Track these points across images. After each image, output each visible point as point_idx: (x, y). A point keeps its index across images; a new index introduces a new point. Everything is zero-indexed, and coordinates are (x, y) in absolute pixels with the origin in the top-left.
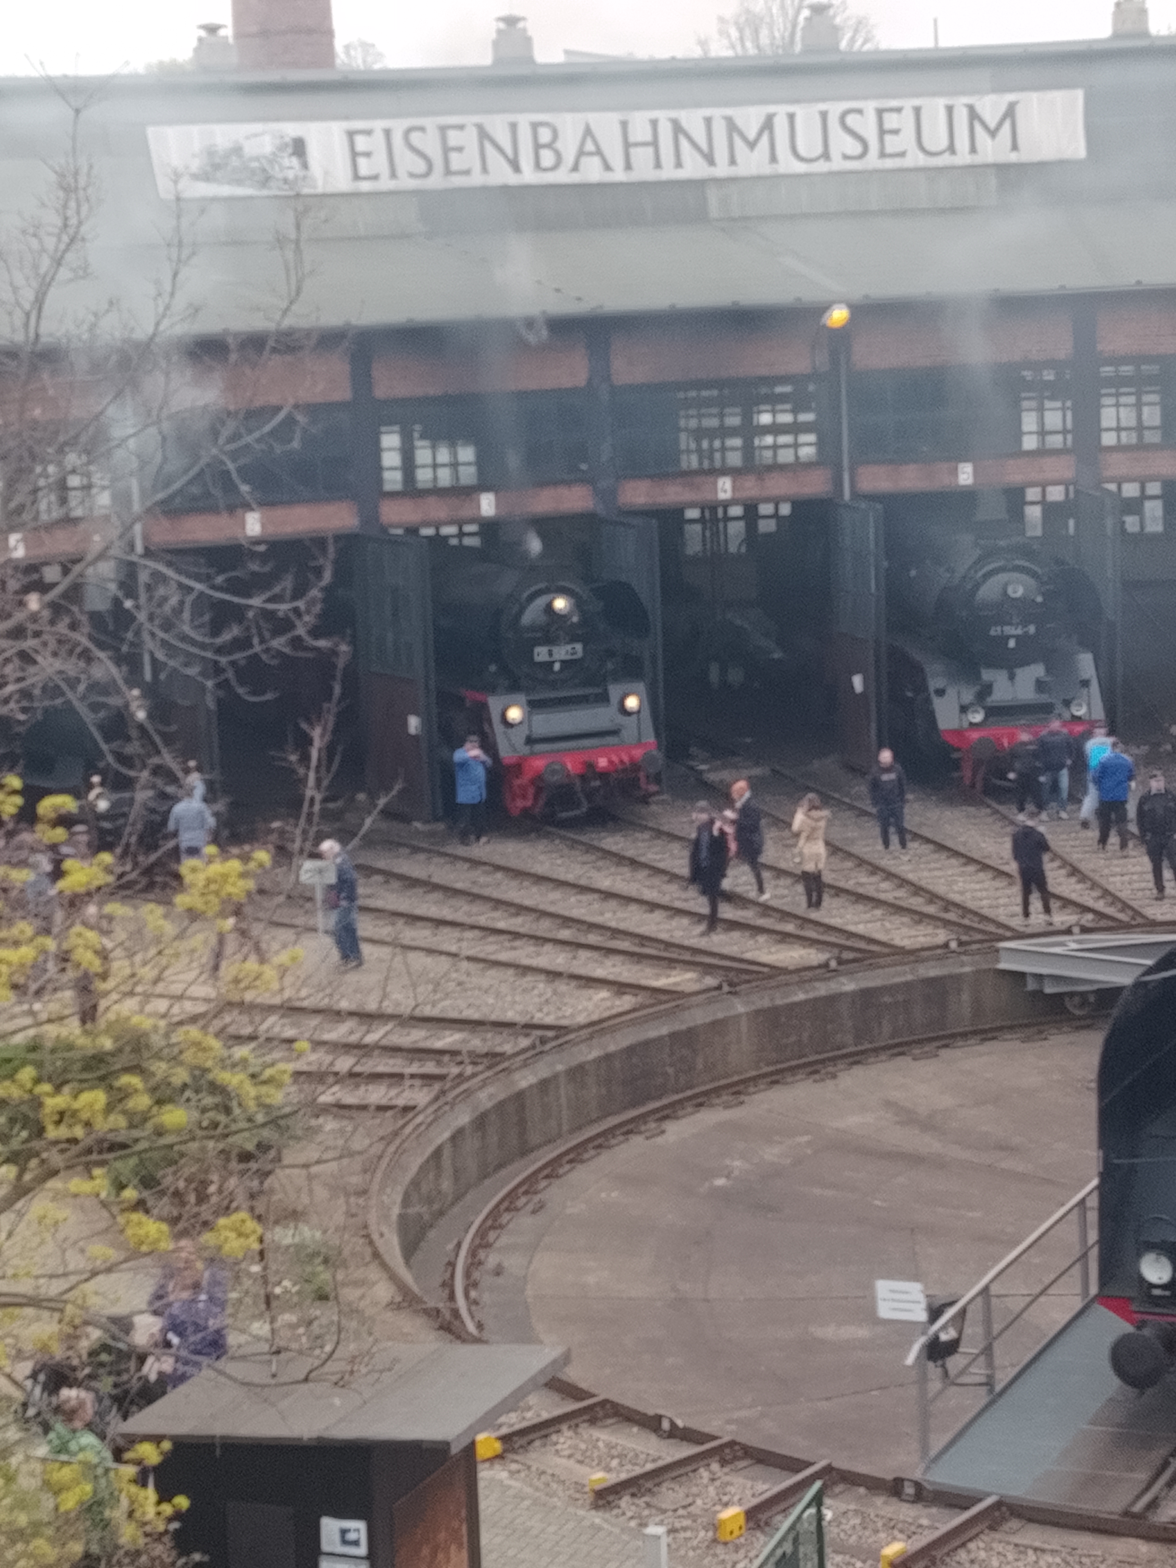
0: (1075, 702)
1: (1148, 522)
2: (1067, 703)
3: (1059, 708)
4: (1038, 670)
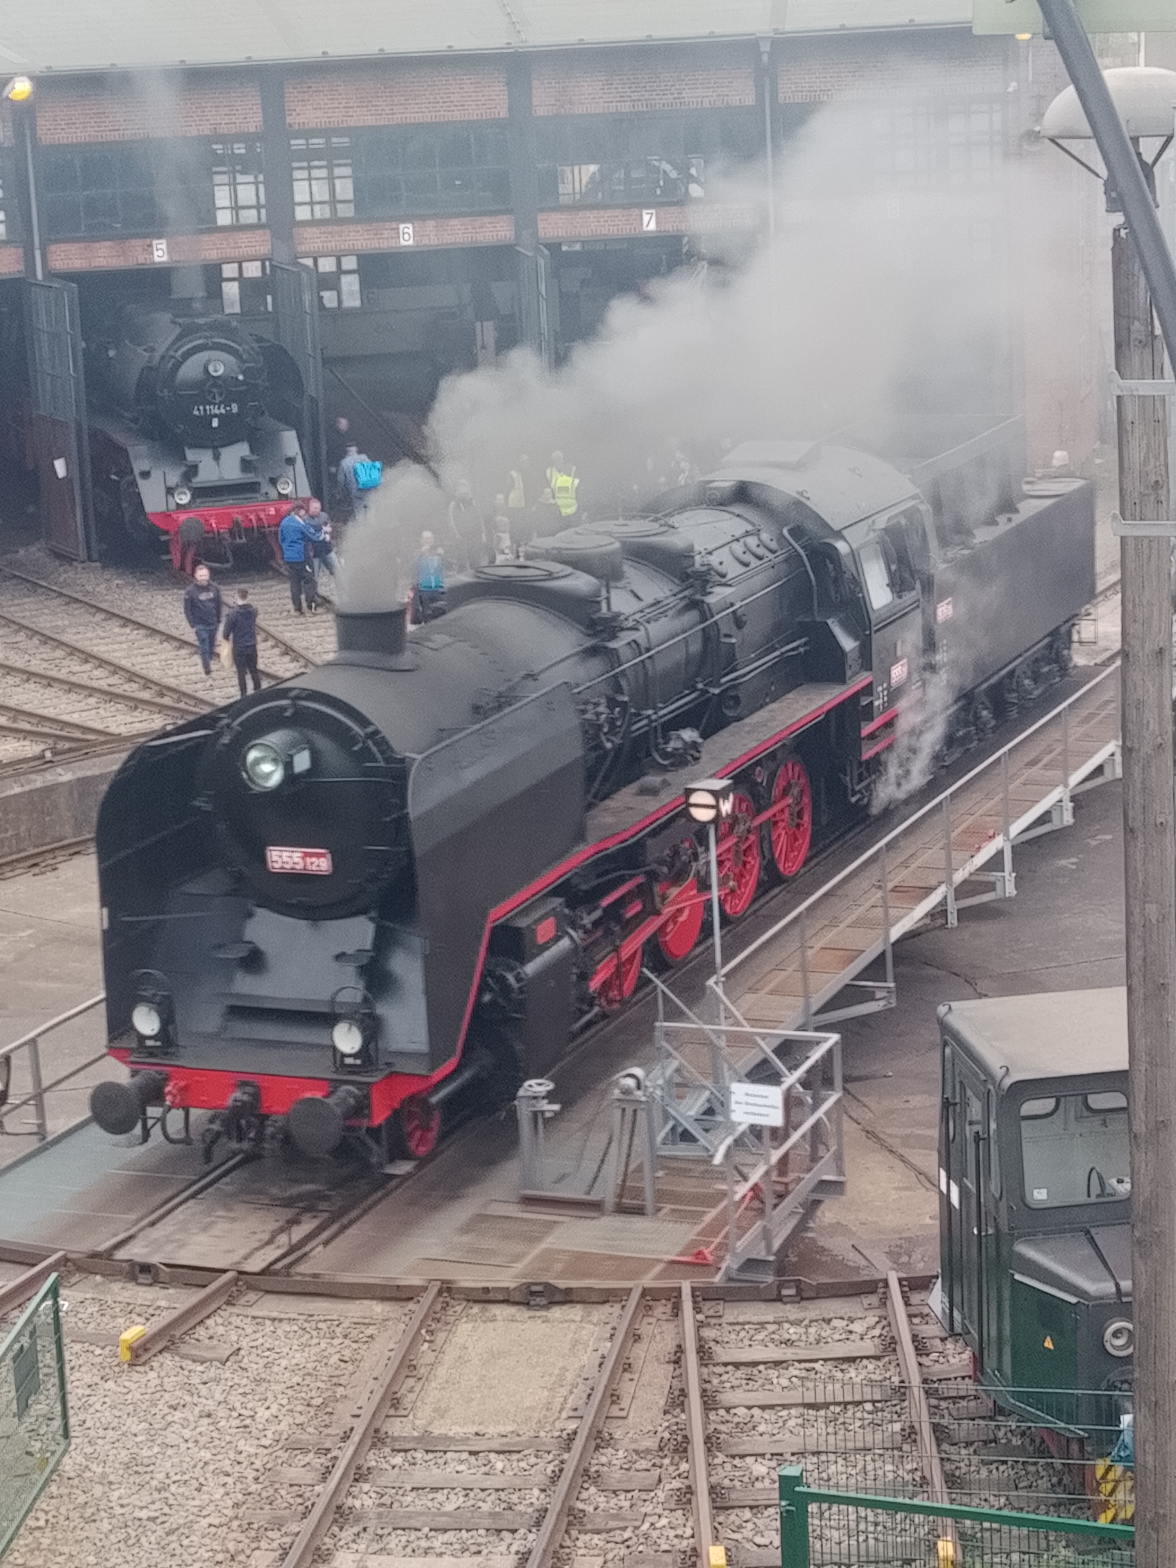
0: (282, 480)
1: (344, 297)
2: (273, 481)
3: (266, 487)
4: (242, 449)
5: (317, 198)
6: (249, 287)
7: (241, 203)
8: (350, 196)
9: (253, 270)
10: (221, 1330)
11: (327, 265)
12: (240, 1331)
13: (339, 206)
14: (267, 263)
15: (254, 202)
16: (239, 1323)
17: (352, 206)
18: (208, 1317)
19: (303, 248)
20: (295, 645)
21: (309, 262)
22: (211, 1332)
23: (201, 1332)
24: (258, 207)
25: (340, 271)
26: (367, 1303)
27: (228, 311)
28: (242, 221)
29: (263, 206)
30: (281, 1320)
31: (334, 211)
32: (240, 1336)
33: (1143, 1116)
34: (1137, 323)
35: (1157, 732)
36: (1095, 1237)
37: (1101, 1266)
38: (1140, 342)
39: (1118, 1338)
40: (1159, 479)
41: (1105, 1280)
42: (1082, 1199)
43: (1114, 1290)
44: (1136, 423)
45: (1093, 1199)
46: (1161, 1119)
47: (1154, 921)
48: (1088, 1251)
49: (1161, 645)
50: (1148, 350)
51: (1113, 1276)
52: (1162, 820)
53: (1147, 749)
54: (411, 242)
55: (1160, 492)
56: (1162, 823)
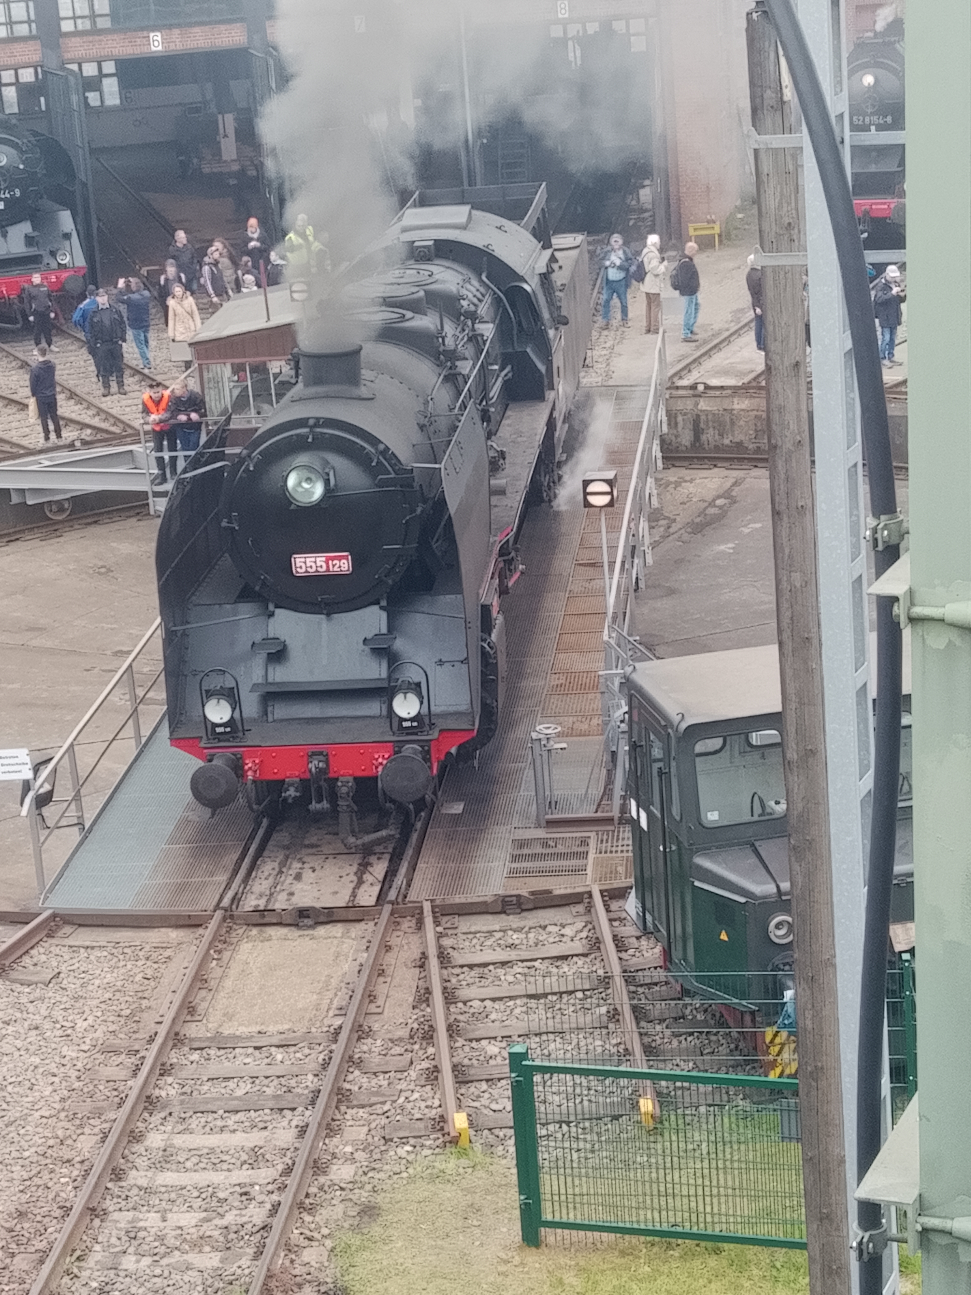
0: (60, 252)
1: (106, 97)
2: (53, 254)
3: (47, 259)
4: (26, 227)
5: (79, 13)
6: (26, 90)
7: (14, 19)
8: (107, 10)
9: (27, 75)
10: (43, 958)
11: (90, 70)
12: (59, 958)
13: (98, 20)
14: (39, 70)
15: (25, 18)
16: (58, 952)
17: (108, 18)
18: (32, 948)
19: (68, 56)
20: (78, 391)
21: (74, 67)
22: (35, 960)
23: (26, 960)
24: (29, 22)
25: (102, 75)
26: (163, 930)
27: (8, 111)
28: (16, 34)
29: (33, 21)
30: (93, 948)
31: (94, 23)
32: (59, 962)
33: (794, 746)
34: (768, 92)
35: (796, 431)
36: (759, 849)
37: (764, 871)
38: (772, 107)
39: (779, 929)
40: (791, 221)
41: (769, 883)
42: (747, 818)
43: (775, 890)
44: (771, 175)
45: (756, 818)
46: (809, 747)
47: (798, 585)
48: (754, 860)
49: (797, 358)
50: (779, 113)
51: (775, 881)
52: (803, 503)
53: (788, 445)
54: (160, 48)
55: (792, 232)
56: (802, 506)
